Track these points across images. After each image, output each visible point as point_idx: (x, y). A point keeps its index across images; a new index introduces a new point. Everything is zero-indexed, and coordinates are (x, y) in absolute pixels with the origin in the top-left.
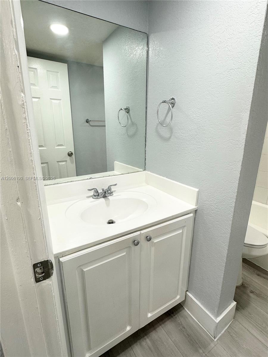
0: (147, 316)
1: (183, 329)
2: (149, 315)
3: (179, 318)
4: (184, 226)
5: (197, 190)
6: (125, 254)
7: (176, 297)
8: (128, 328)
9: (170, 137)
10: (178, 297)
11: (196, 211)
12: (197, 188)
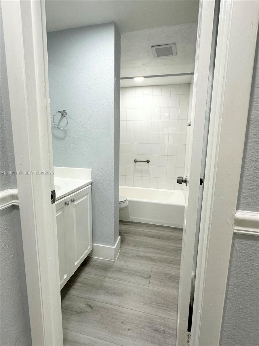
0: (75, 264)
1: (97, 266)
2: (76, 264)
3: (92, 263)
4: (88, 193)
5: (91, 169)
6: (61, 213)
7: (88, 248)
8: (65, 276)
9: (65, 137)
10: (89, 247)
11: (92, 183)
12: (90, 168)
